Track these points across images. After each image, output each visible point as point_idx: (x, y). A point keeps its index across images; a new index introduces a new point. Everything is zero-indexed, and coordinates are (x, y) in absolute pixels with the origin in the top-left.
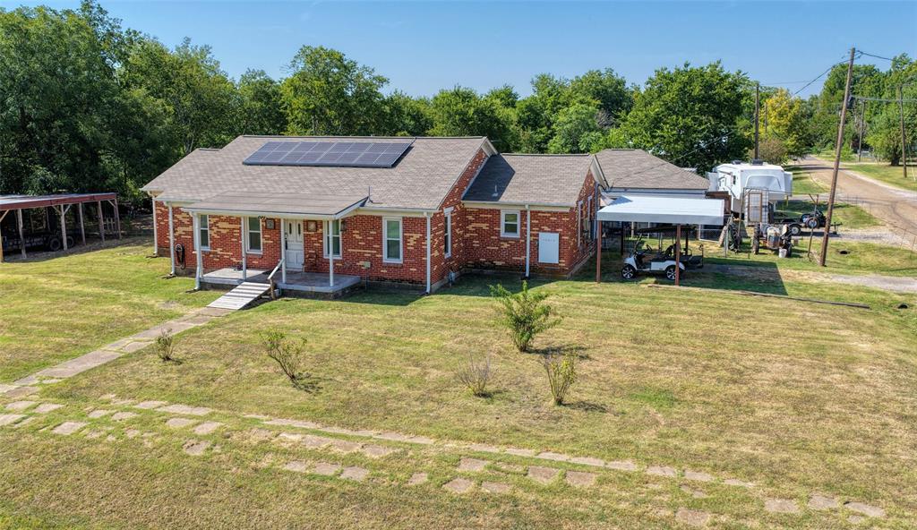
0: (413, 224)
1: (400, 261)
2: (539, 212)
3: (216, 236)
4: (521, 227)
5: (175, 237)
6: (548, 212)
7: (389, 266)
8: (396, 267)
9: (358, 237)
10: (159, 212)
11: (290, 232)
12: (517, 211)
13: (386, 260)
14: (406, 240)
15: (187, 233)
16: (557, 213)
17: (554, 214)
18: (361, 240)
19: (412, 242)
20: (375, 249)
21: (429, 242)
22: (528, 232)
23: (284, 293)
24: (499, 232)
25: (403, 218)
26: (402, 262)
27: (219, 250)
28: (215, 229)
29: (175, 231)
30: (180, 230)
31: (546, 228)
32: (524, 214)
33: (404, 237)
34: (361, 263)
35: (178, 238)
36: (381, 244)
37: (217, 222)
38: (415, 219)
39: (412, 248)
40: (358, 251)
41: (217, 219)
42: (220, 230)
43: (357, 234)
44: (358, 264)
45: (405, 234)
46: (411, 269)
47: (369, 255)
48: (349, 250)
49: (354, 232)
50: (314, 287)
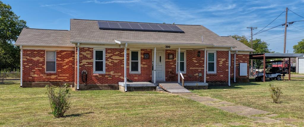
0: (222, 54)
2: (239, 54)
3: (110, 64)
5: (80, 66)
6: (242, 55)
7: (210, 75)
8: (214, 75)
9: (195, 61)
10: (25, 59)
14: (218, 62)
15: (89, 63)
16: (245, 55)
18: (197, 63)
19: (221, 63)
21: (229, 62)
22: (235, 63)
25: (217, 51)
26: (216, 73)
27: (112, 73)
28: (110, 60)
29: (80, 63)
30: (84, 62)
31: (241, 61)
33: (217, 60)
34: (197, 74)
35: (82, 67)
37: (111, 56)
38: (223, 51)
39: (221, 66)
40: (195, 68)
41: (112, 54)
42: (113, 61)
43: (195, 60)
44: (195, 75)
45: (218, 59)
46: (221, 76)
47: (201, 70)
48: (190, 68)
49: (193, 59)
50: (198, 84)
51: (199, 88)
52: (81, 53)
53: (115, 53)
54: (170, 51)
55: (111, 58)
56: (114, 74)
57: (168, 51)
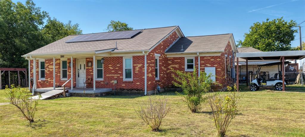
0: (138, 59)
1: (131, 80)
2: (205, 57)
3: (48, 72)
4: (195, 65)
6: (209, 57)
7: (126, 82)
8: (129, 82)
9: (111, 68)
11: (81, 69)
12: (192, 57)
13: (125, 79)
14: (134, 68)
16: (214, 57)
17: (213, 57)
18: (113, 70)
19: (137, 69)
20: (119, 74)
21: (146, 68)
22: (199, 68)
23: (72, 95)
24: (184, 69)
25: (133, 56)
26: (132, 80)
28: (48, 69)
31: (208, 65)
32: (197, 58)
34: (112, 81)
36: (122, 71)
37: (48, 66)
38: (139, 56)
39: (138, 72)
40: (111, 75)
41: (49, 64)
42: (50, 69)
43: (111, 66)
44: (111, 82)
45: (134, 65)
46: (137, 83)
47: (117, 77)
48: (107, 75)
49: (109, 66)
50: (85, 91)
51: (87, 95)
52: (31, 64)
53: (51, 63)
54: (89, 59)
55: (48, 67)
56: (50, 80)
57: (87, 59)
